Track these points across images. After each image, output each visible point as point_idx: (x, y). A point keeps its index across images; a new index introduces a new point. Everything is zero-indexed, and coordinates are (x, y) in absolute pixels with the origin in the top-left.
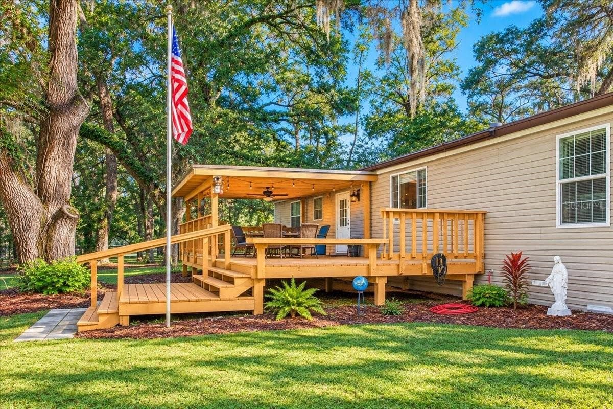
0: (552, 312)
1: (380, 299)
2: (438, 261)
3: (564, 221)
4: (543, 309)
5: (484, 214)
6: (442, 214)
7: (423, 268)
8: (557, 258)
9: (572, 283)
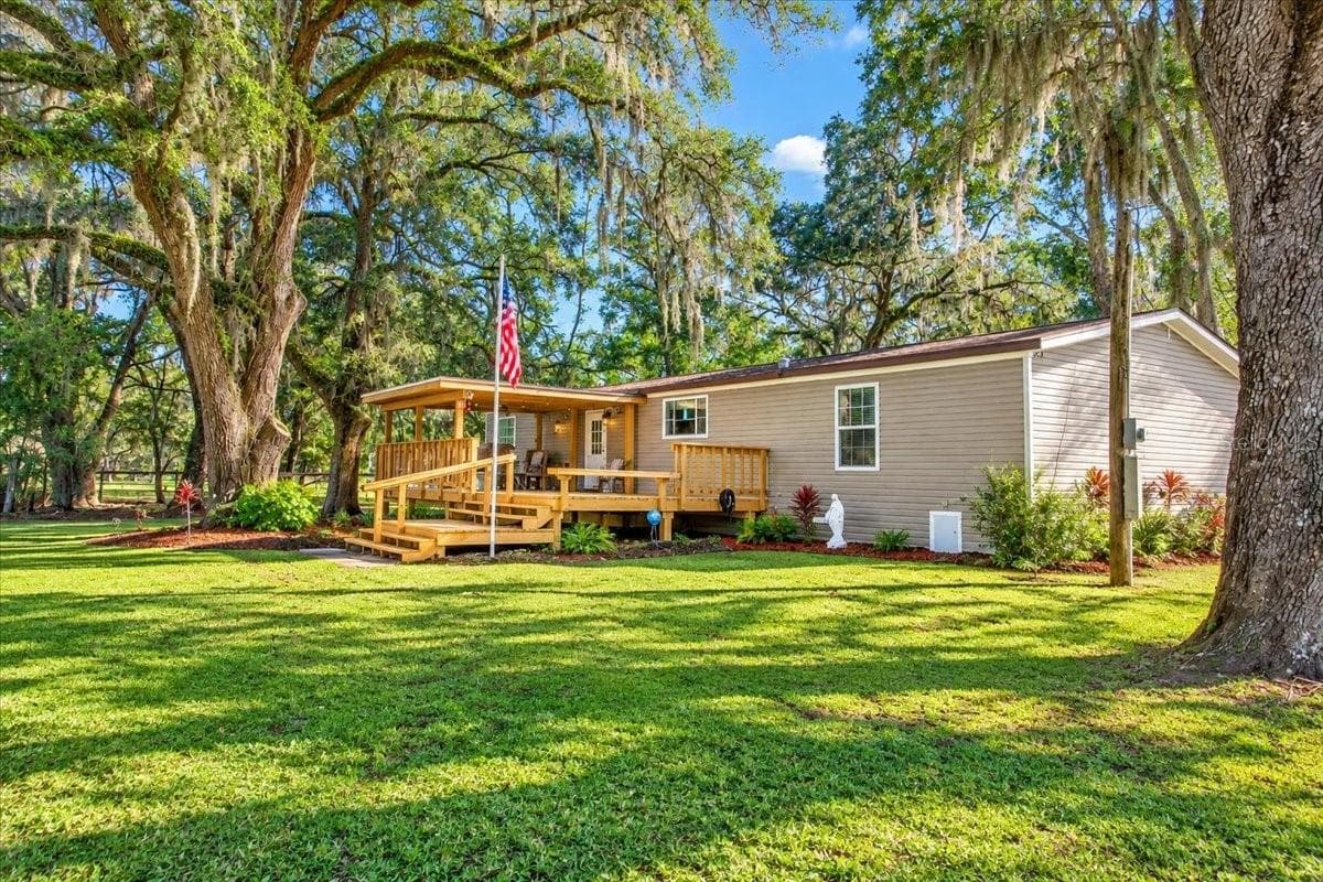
0: (830, 545)
1: (667, 536)
2: (727, 497)
3: (843, 463)
4: (824, 542)
5: (768, 451)
6: (729, 449)
7: (710, 505)
8: (834, 496)
9: (850, 519)
